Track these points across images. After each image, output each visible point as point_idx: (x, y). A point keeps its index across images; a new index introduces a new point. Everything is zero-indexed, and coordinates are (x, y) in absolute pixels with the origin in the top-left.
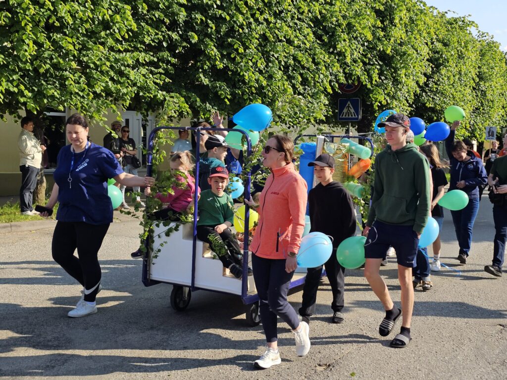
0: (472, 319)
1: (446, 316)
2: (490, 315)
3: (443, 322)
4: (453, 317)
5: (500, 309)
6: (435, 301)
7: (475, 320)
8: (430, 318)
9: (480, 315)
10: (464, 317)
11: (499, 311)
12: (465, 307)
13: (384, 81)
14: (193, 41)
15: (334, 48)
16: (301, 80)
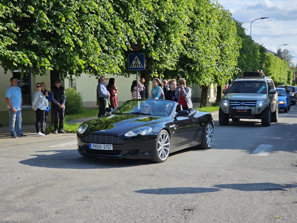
13: (160, 42)
14: (32, 13)
15: (127, 17)
16: (106, 41)
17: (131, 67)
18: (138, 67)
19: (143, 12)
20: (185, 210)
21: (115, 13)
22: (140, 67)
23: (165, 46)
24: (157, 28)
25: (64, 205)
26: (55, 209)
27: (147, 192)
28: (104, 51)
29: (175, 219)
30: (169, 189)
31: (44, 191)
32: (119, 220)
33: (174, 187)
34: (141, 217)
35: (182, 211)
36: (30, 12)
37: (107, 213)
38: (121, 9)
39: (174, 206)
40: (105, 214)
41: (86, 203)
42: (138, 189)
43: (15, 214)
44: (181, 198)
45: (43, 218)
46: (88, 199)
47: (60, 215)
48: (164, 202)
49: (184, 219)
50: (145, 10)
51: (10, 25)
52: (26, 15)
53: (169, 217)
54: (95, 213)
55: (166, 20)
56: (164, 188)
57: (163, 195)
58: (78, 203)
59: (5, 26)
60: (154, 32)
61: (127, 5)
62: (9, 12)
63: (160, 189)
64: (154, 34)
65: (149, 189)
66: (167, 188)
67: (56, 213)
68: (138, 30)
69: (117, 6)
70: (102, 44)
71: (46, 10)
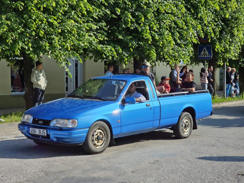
13: (225, 35)
14: (119, 14)
15: (197, 16)
16: (179, 36)
17: (200, 57)
18: (206, 56)
19: (211, 11)
20: (239, 175)
21: (187, 12)
22: (208, 56)
23: (229, 39)
24: (223, 24)
25: (139, 166)
26: (131, 169)
27: (208, 159)
28: (177, 44)
29: (229, 181)
30: (227, 157)
31: (125, 155)
32: (183, 180)
33: (231, 156)
34: (201, 179)
35: (236, 175)
36: (117, 14)
37: (173, 175)
38: (192, 9)
39: (229, 171)
40: (172, 175)
41: (157, 166)
42: (200, 156)
43: (101, 171)
44: (236, 165)
45: (122, 176)
46: (159, 162)
47: (135, 174)
48: (221, 168)
49: (237, 182)
50: (212, 9)
51: (102, 24)
52: (114, 16)
53: (224, 180)
54: (163, 174)
55: (230, 17)
56: (222, 156)
57: (221, 162)
58: (150, 165)
59: (98, 25)
60: (220, 28)
61: (198, 6)
62: (102, 14)
63: (219, 157)
64: (220, 29)
65: (209, 157)
66: (225, 157)
67: (133, 172)
68: (206, 26)
69: (189, 7)
70: (175, 38)
71: (130, 11)
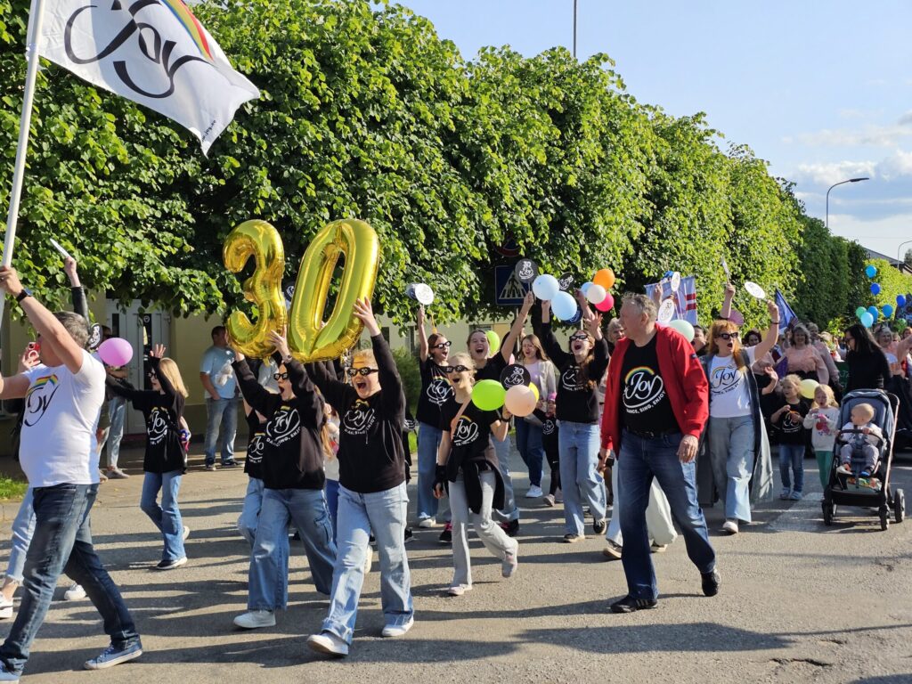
0: (727, 652)
1: (681, 650)
2: (757, 643)
3: (676, 661)
4: (695, 650)
5: (775, 631)
6: (664, 623)
7: (731, 653)
8: (654, 654)
9: (740, 644)
10: (714, 650)
11: (773, 635)
12: (715, 631)
13: (569, 237)
15: (482, 180)
17: (500, 298)
18: (517, 297)
19: (524, 167)
21: (449, 169)
24: (559, 203)
38: (464, 160)
50: (527, 163)
55: (580, 184)
60: (552, 215)
64: (551, 219)
68: (508, 209)
69: (455, 153)
70: (414, 244)
